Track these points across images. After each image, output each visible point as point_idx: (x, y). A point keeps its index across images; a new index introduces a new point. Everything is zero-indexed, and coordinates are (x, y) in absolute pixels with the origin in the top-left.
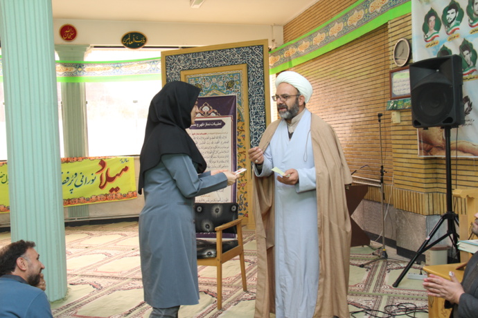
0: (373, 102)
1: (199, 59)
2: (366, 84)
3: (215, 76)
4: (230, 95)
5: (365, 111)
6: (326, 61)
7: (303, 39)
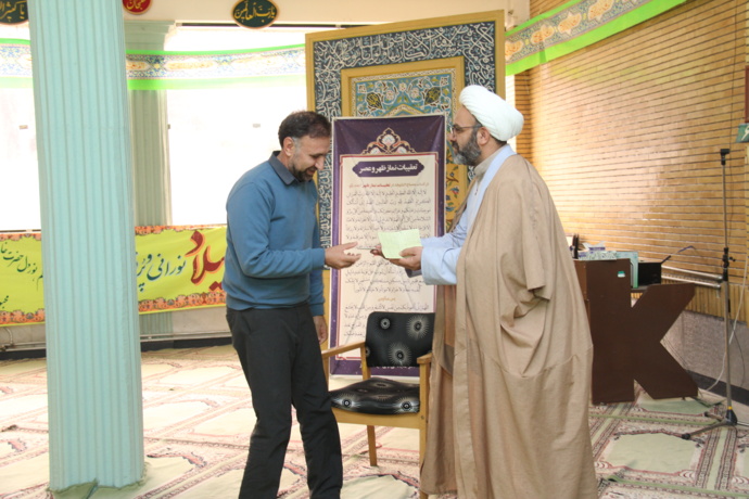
0: (706, 128)
1: (376, 47)
2: (694, 94)
3: (404, 80)
4: (432, 114)
5: (690, 145)
6: (612, 51)
7: (569, 9)
